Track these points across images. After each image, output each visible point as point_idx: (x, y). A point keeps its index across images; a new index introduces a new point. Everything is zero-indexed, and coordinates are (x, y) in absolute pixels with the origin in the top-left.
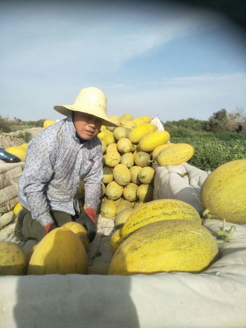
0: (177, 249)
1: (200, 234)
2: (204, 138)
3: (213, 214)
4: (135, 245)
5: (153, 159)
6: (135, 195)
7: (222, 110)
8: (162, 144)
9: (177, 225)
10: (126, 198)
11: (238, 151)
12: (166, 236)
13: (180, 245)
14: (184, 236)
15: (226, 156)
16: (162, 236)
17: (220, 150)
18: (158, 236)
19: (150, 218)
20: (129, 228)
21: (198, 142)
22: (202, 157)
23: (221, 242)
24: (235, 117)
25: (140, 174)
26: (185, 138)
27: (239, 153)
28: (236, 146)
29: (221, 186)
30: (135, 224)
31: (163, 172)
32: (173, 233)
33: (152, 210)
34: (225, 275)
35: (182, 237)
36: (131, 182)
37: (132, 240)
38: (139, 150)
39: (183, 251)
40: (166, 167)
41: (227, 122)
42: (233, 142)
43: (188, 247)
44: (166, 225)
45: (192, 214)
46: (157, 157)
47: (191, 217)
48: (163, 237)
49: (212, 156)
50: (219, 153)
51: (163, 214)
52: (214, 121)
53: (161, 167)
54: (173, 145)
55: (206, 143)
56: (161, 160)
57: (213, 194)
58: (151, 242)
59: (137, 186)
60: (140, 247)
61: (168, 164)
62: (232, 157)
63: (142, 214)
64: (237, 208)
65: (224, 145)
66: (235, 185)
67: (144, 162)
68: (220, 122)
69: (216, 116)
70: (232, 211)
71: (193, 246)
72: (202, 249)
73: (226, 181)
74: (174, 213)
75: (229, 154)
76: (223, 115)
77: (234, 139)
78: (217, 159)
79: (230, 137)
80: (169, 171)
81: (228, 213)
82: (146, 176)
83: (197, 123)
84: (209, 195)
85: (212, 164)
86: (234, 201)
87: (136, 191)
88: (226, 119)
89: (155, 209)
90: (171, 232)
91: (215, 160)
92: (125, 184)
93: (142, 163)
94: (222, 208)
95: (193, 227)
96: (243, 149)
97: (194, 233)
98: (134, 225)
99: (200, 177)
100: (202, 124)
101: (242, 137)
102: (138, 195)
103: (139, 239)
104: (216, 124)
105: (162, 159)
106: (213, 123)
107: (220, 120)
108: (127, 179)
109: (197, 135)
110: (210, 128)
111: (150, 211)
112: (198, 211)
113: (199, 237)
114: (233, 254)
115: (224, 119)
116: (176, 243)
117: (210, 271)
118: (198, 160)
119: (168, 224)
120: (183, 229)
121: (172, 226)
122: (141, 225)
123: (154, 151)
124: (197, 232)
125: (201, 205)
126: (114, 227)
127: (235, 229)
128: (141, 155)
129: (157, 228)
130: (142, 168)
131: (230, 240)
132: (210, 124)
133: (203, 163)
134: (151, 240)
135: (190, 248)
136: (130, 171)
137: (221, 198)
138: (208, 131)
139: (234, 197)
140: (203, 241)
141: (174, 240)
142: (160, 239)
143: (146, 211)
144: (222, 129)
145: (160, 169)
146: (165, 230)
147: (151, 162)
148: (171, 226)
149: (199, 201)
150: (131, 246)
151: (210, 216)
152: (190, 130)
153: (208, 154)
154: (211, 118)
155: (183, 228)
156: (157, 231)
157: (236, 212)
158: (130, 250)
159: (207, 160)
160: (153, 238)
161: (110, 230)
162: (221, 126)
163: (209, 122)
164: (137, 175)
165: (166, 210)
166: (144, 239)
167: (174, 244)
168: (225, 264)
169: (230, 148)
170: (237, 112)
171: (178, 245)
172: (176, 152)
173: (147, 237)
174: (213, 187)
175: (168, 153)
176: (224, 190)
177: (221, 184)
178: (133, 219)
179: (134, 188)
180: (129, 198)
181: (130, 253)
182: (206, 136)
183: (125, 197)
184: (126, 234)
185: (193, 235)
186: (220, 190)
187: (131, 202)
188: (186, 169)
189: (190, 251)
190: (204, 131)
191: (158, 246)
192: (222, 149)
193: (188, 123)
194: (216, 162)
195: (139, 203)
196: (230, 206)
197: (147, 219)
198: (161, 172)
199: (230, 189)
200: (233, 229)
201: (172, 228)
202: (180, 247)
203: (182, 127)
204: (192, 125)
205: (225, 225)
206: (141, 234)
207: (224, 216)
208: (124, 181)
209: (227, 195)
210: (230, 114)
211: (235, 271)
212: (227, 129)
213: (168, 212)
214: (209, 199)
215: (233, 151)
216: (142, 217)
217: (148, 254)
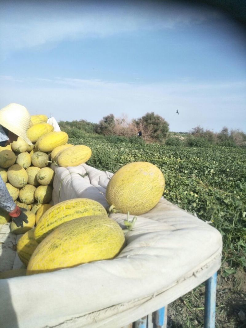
0: (94, 242)
1: (111, 226)
2: (96, 140)
3: (117, 209)
4: (55, 243)
5: (52, 160)
6: (33, 197)
7: (111, 115)
8: (61, 144)
9: (92, 221)
10: (23, 201)
11: (124, 153)
12: (85, 231)
13: (96, 238)
14: (100, 230)
15: (115, 157)
16: (80, 232)
17: (110, 151)
18: (77, 232)
19: (64, 217)
20: (42, 229)
21: (91, 144)
22: (95, 158)
23: (126, 231)
24: (121, 123)
25: (38, 175)
26: (78, 139)
27: (125, 155)
28: (122, 148)
29: (124, 185)
30: (50, 224)
31: (64, 173)
32: (90, 228)
33: (65, 210)
34: (134, 257)
35: (98, 230)
36: (28, 183)
37: (51, 239)
38: (36, 149)
39: (99, 242)
40: (66, 168)
41: (115, 126)
42: (120, 145)
43: (103, 238)
44: (83, 222)
45: (101, 211)
46: (56, 157)
47: (100, 213)
48: (82, 232)
49: (103, 157)
50: (109, 155)
51: (76, 212)
52: (103, 124)
53: (61, 168)
54: (72, 147)
55: (97, 144)
56: (61, 161)
57: (117, 192)
58: (71, 239)
59: (34, 187)
60: (60, 245)
61: (68, 165)
62: (120, 158)
63: (56, 214)
64: (136, 202)
65: (113, 147)
66: (134, 183)
67: (42, 163)
68: (109, 125)
69: (105, 120)
70: (133, 205)
71: (107, 237)
72: (114, 239)
73: (128, 180)
74: (86, 210)
75: (117, 156)
76: (112, 119)
77: (120, 142)
78: (107, 160)
79: (117, 140)
80: (70, 172)
81: (129, 207)
82: (45, 177)
83: (89, 125)
84: (114, 193)
85: (103, 164)
86: (134, 197)
87: (33, 193)
88: (114, 124)
89: (68, 208)
90: (88, 228)
91: (106, 161)
92: (21, 186)
93: (40, 164)
94: (125, 203)
95: (106, 220)
96: (127, 151)
97: (107, 226)
98: (48, 225)
99: (100, 177)
100: (94, 126)
101: (127, 141)
102: (36, 197)
103: (58, 238)
104: (106, 128)
105: (63, 160)
106: (103, 127)
107: (109, 124)
108: (24, 180)
109: (89, 137)
110: (100, 131)
111: (64, 211)
112: (104, 207)
113: (111, 229)
114: (138, 239)
115: (112, 123)
116: (93, 236)
117: (121, 256)
118: (92, 161)
119: (84, 221)
120: (98, 224)
121: (89, 222)
122: (56, 225)
123: (53, 151)
124: (109, 225)
125: (107, 202)
126: (10, 233)
127: (136, 219)
128: (39, 155)
129: (75, 225)
130: (40, 169)
131: (133, 229)
132: (100, 126)
133: (95, 163)
134: (71, 237)
135: (105, 239)
136: (28, 172)
137: (124, 195)
138: (99, 133)
139: (134, 193)
140: (115, 232)
141: (91, 234)
142: (78, 235)
143: (60, 211)
144: (111, 132)
145: (60, 169)
146: (83, 226)
147: (49, 163)
148: (87, 222)
149: (106, 199)
150: (51, 245)
151: (115, 211)
152: (82, 132)
153: (100, 155)
154: (101, 122)
155: (98, 222)
156: (76, 228)
157: (135, 205)
158: (50, 249)
159: (99, 161)
160: (73, 234)
161: (5, 236)
162: (110, 129)
163: (100, 125)
164: (35, 176)
165: (79, 209)
166: (64, 237)
167: (92, 237)
168: (132, 249)
169: (118, 150)
170: (122, 118)
171: (94, 238)
172: (76, 153)
173: (66, 234)
174: (118, 185)
175: (68, 154)
176: (126, 188)
177: (123, 183)
178: (47, 219)
179: (31, 190)
180: (26, 200)
181: (51, 252)
182: (97, 138)
183: (22, 199)
184: (40, 235)
185: (107, 227)
186: (123, 188)
187: (28, 205)
188: (85, 170)
189: (105, 241)
190: (95, 133)
191: (77, 241)
192: (111, 151)
193: (81, 124)
194: (107, 163)
195: (37, 205)
196: (131, 201)
197: (61, 218)
198: (62, 173)
199: (131, 187)
200: (135, 220)
201: (89, 224)
202: (97, 240)
203: (75, 127)
204: (85, 126)
205: (129, 217)
206: (60, 233)
207: (126, 209)
208: (21, 183)
209: (129, 191)
210: (117, 119)
211: (140, 252)
212: (114, 133)
213: (80, 210)
214: (114, 196)
215: (120, 153)
216: (56, 217)
217: (69, 250)
